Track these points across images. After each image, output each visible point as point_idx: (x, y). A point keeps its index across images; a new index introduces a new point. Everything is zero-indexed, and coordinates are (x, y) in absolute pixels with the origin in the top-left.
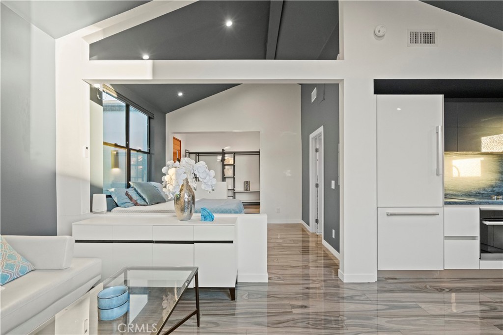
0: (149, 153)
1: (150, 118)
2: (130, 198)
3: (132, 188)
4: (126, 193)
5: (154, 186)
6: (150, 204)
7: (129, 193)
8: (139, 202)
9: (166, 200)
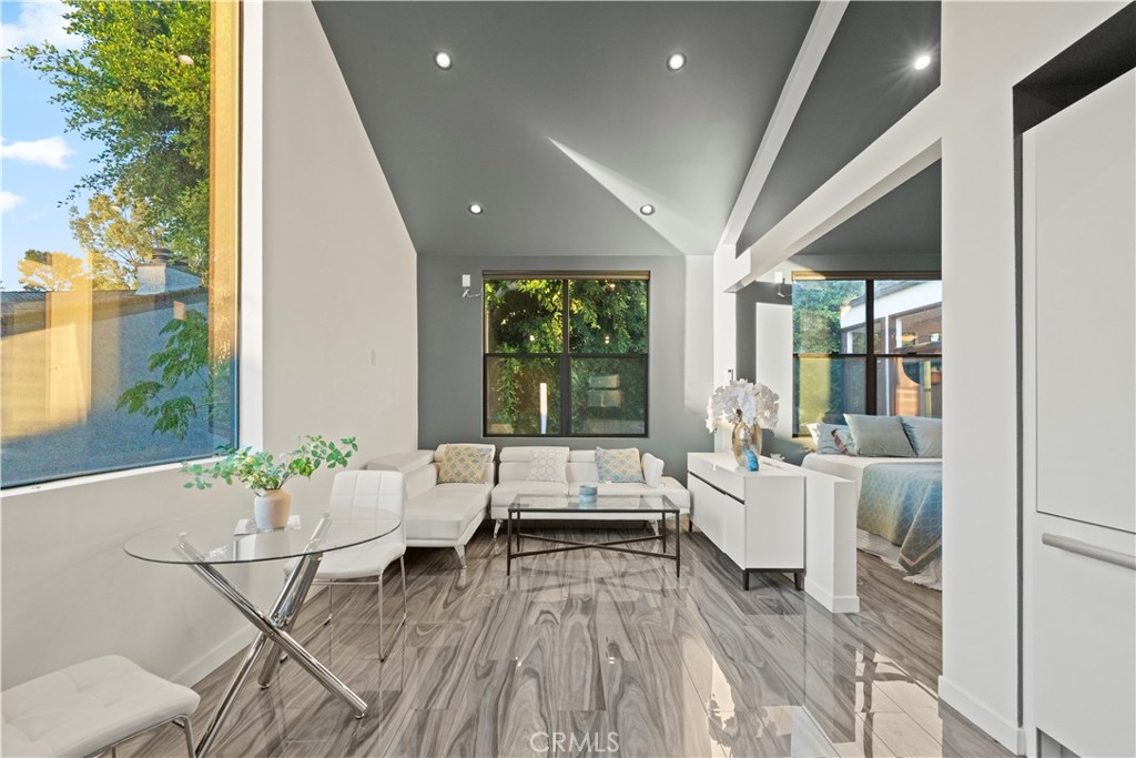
2: (838, 441)
3: (846, 424)
4: (833, 433)
5: (904, 425)
6: (859, 454)
7: (837, 433)
8: (850, 449)
9: (920, 453)
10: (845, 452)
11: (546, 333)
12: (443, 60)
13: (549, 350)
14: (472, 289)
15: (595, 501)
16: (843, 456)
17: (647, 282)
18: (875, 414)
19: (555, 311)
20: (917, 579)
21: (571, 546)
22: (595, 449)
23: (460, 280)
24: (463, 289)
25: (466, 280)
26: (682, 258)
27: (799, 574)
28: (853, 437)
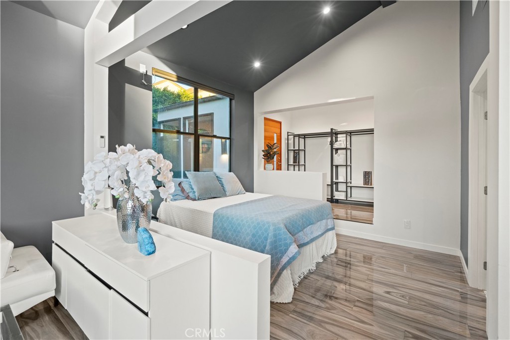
0: (230, 138)
1: (231, 100)
2: (183, 190)
3: (187, 178)
4: (180, 184)
5: (217, 177)
6: (199, 199)
7: (183, 185)
9: (227, 194)
10: (188, 198)
16: (187, 200)
18: (198, 171)
28: (193, 187)
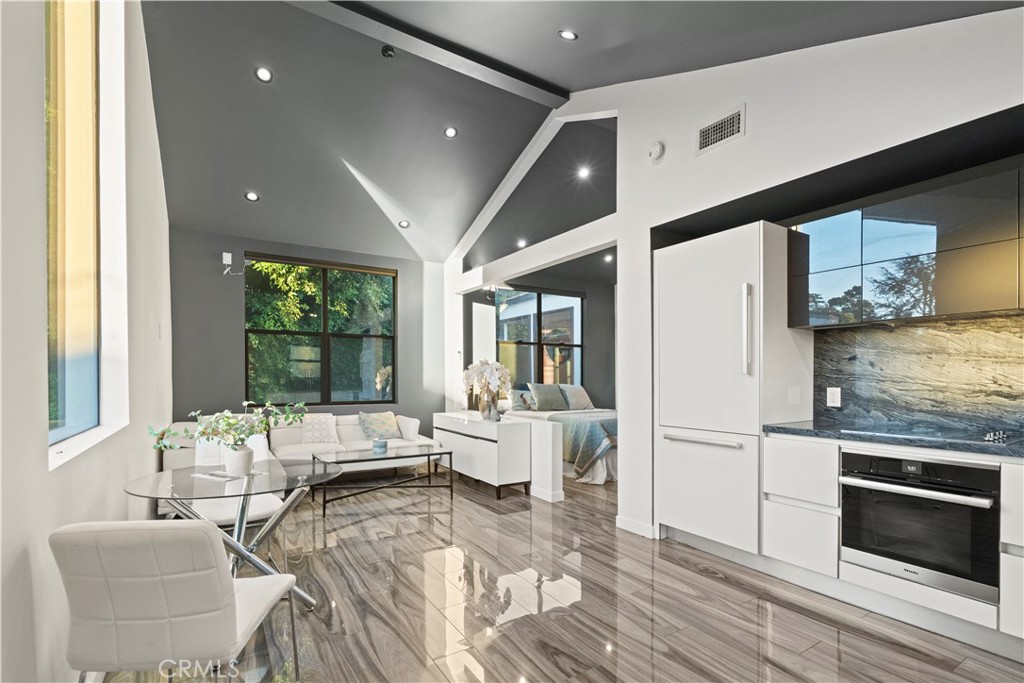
0: (581, 346)
1: (582, 300)
2: (525, 401)
3: (528, 390)
4: (522, 396)
5: (561, 390)
6: (539, 410)
7: (524, 396)
8: (533, 407)
9: (571, 407)
10: (529, 409)
11: (279, 310)
12: (264, 74)
13: (284, 326)
14: (234, 266)
15: (386, 452)
16: (528, 411)
17: (395, 279)
18: (542, 383)
19: (290, 289)
20: (583, 480)
21: (363, 490)
22: (358, 413)
23: (221, 258)
24: (224, 267)
25: (227, 258)
26: (420, 263)
27: (527, 485)
28: (534, 398)
